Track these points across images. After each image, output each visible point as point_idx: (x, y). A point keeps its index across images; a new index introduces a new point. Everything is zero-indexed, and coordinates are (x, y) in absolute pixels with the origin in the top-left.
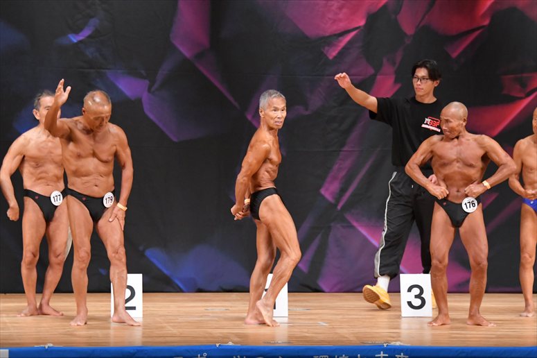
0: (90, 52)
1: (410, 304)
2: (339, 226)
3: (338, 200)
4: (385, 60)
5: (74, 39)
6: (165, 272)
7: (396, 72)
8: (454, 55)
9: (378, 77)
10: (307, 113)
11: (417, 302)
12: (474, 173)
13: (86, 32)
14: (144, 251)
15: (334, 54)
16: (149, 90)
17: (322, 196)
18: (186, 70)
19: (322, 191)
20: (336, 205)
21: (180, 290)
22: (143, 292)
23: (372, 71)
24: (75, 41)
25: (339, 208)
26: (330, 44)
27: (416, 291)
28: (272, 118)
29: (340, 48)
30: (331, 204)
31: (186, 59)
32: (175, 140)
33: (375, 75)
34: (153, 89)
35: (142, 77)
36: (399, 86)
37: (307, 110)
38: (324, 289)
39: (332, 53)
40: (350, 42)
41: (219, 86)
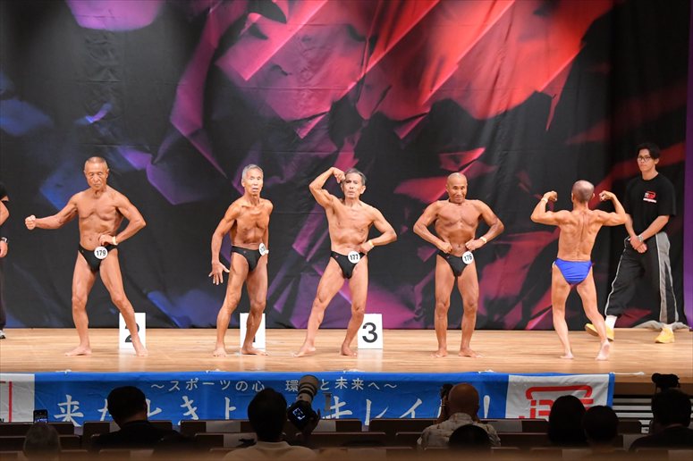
0: (103, 131)
1: (365, 338)
2: (307, 274)
3: (307, 254)
4: (346, 140)
5: (91, 120)
6: (164, 311)
7: (355, 150)
8: (402, 137)
9: (340, 153)
10: (282, 182)
11: (371, 337)
12: (471, 230)
13: (101, 115)
14: (147, 294)
15: (305, 134)
16: (152, 163)
17: (294, 250)
18: (183, 146)
19: (294, 246)
20: (306, 258)
21: (176, 327)
22: (147, 327)
23: (335, 149)
24: (91, 122)
25: (308, 260)
26: (302, 127)
27: (370, 328)
28: (250, 186)
29: (309, 130)
30: (301, 257)
31: (183, 137)
32: (173, 203)
33: (338, 152)
34: (155, 161)
35: (148, 152)
36: (357, 161)
37: (282, 179)
38: (295, 325)
39: (303, 134)
40: (318, 125)
41: (210, 159)
